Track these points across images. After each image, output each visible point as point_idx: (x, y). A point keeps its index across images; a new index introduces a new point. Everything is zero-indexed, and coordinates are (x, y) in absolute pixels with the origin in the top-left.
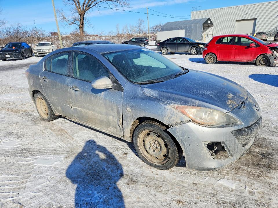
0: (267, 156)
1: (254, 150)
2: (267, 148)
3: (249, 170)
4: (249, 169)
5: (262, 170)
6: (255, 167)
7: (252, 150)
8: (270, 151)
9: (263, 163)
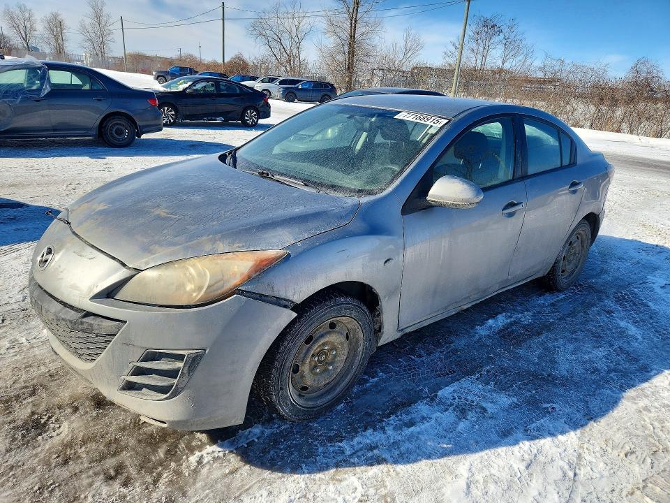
0: (27, 429)
1: (71, 423)
2: (42, 456)
3: (42, 367)
4: (43, 369)
5: (17, 386)
6: (35, 381)
7: (73, 418)
8: (28, 453)
9: (25, 402)
